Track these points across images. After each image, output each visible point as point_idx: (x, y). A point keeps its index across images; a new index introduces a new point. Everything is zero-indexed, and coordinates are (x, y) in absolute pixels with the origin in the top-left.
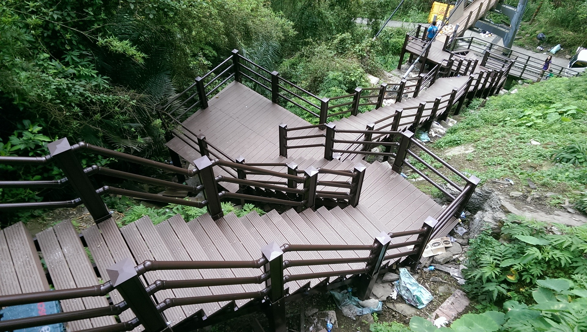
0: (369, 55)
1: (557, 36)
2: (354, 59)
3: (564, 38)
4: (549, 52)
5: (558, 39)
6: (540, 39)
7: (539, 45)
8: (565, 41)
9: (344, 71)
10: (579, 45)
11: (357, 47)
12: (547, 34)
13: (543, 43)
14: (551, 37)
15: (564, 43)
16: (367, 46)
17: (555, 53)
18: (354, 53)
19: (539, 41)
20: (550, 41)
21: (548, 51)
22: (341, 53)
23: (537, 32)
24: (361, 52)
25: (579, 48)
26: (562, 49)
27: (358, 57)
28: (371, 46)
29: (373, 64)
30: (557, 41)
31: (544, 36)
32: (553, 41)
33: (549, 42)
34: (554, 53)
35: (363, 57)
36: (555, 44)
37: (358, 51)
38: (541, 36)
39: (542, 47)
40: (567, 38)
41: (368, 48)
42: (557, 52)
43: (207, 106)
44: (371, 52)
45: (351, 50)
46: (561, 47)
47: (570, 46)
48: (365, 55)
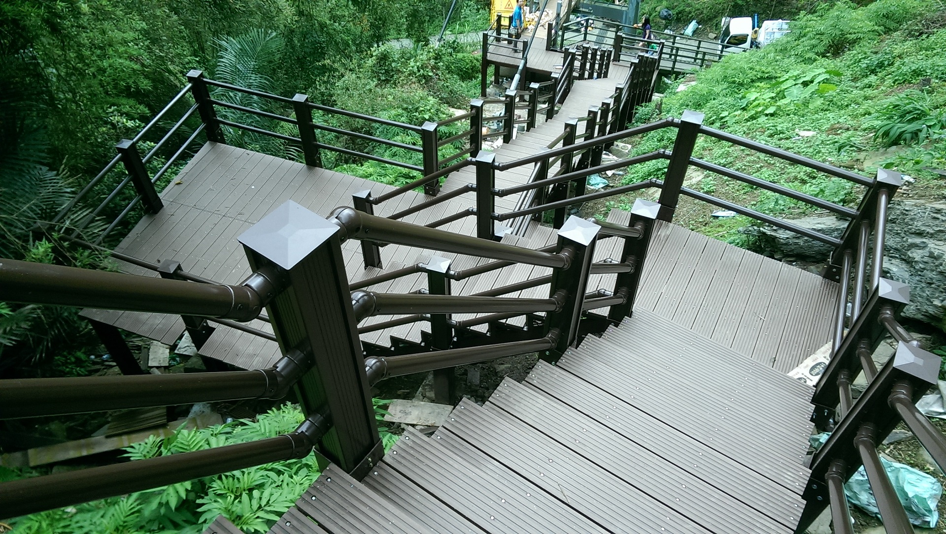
0: (437, 75)
1: (687, 9)
2: (413, 85)
3: (698, 10)
4: (683, 34)
5: (690, 13)
6: (665, 18)
7: (666, 27)
8: (702, 13)
9: (405, 106)
10: (723, 15)
11: (412, 64)
12: (673, 9)
13: (671, 23)
14: (680, 12)
15: (701, 16)
16: (430, 59)
17: (693, 35)
18: (410, 75)
19: (664, 21)
20: (680, 19)
21: (681, 34)
22: (387, 81)
23: (658, 9)
24: (422, 70)
25: (724, 19)
26: (700, 26)
27: (419, 81)
28: (436, 59)
29: (447, 87)
30: (690, 15)
31: (670, 12)
32: (684, 17)
33: (678, 20)
34: (691, 34)
35: (427, 79)
36: (688, 22)
37: (415, 69)
38: (665, 14)
39: (670, 30)
40: (703, 8)
41: (432, 62)
42: (694, 32)
43: (161, 206)
44: (438, 69)
45: (402, 73)
46: (698, 23)
47: (710, 19)
48: (430, 74)
